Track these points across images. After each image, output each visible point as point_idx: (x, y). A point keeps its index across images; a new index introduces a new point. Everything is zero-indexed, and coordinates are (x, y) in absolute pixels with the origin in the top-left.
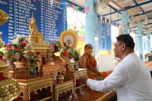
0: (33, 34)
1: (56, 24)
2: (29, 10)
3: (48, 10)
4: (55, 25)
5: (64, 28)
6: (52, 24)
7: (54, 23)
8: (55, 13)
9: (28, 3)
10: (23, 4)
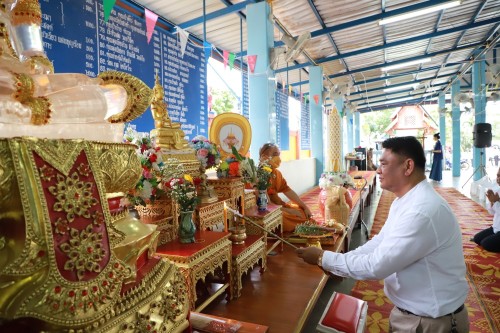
0: (162, 126)
1: (186, 94)
2: (128, 61)
3: (169, 60)
4: (183, 97)
5: (202, 102)
6: (178, 93)
7: (182, 91)
8: (183, 69)
9: (128, 43)
10: (116, 46)
